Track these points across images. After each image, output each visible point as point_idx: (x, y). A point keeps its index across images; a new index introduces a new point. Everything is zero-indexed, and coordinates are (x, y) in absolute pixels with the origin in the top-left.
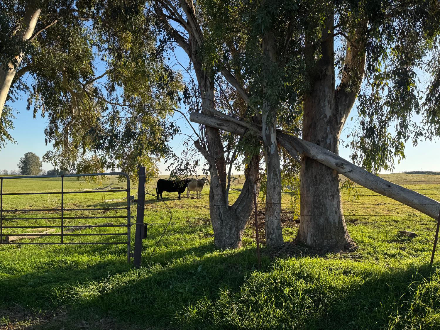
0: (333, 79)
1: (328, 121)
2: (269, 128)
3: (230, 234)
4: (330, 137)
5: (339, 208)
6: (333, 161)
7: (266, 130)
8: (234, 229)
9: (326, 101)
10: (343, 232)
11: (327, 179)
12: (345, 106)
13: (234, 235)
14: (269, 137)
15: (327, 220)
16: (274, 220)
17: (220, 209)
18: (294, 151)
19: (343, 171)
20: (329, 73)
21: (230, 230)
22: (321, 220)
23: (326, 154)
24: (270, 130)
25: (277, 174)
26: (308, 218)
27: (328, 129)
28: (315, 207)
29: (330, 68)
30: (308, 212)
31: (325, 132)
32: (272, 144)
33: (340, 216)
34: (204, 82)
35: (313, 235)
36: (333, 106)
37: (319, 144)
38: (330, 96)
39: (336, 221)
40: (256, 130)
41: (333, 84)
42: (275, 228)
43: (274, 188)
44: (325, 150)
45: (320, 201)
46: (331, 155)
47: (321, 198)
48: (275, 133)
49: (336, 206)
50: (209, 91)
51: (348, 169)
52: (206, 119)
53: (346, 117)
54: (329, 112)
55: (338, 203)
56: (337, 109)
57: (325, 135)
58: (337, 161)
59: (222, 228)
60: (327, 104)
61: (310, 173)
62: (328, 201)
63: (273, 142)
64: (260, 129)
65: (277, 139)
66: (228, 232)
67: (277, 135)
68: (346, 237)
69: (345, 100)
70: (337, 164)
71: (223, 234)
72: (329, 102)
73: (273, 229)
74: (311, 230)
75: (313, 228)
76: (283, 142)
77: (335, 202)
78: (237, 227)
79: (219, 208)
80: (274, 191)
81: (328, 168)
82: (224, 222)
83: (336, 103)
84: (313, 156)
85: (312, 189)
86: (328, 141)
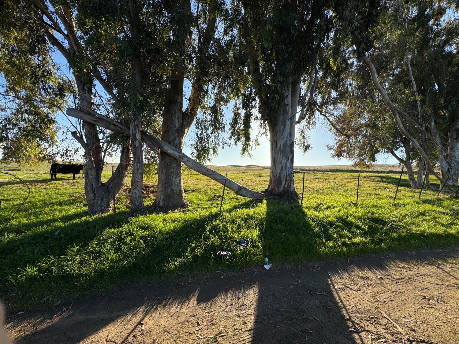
0: (181, 104)
1: (176, 130)
2: (135, 128)
3: (101, 204)
4: (177, 139)
5: (180, 183)
6: (177, 154)
7: (132, 129)
8: (105, 200)
9: (176, 117)
10: (182, 197)
11: (174, 165)
12: (188, 122)
13: (104, 204)
14: (134, 135)
15: (172, 190)
16: (137, 192)
17: (94, 186)
18: (153, 146)
19: (183, 161)
20: (179, 100)
21: (102, 200)
22: (169, 190)
23: (173, 149)
24: (135, 130)
25: (140, 161)
26: (161, 190)
27: (176, 134)
28: (166, 183)
29: (180, 97)
30: (161, 186)
31: (175, 136)
32: (137, 140)
33: (180, 187)
34: (82, 86)
35: (164, 200)
36: (181, 121)
37: (170, 144)
38: (178, 114)
39: (178, 190)
40: (126, 128)
41: (181, 108)
42: (137, 196)
43: (138, 170)
44: (173, 147)
45: (169, 179)
46: (176, 151)
47: (169, 177)
48: (140, 133)
49: (178, 181)
50: (87, 95)
51: (185, 159)
52: (82, 115)
53: (188, 129)
54: (177, 125)
55: (180, 180)
56: (183, 123)
57: (174, 138)
58: (180, 154)
59: (94, 200)
60: (176, 119)
61: (164, 162)
62: (174, 179)
63: (138, 138)
64: (129, 128)
65: (141, 137)
66: (100, 202)
67: (141, 135)
68: (183, 200)
69: (188, 119)
70: (179, 156)
71: (95, 204)
72: (178, 118)
73: (136, 198)
74: (163, 197)
75: (164, 195)
76: (146, 139)
77: (178, 179)
78: (108, 198)
79: (92, 184)
80: (137, 172)
81: (175, 159)
82: (96, 194)
83: (183, 120)
84: (166, 150)
85: (164, 171)
86: (176, 142)
